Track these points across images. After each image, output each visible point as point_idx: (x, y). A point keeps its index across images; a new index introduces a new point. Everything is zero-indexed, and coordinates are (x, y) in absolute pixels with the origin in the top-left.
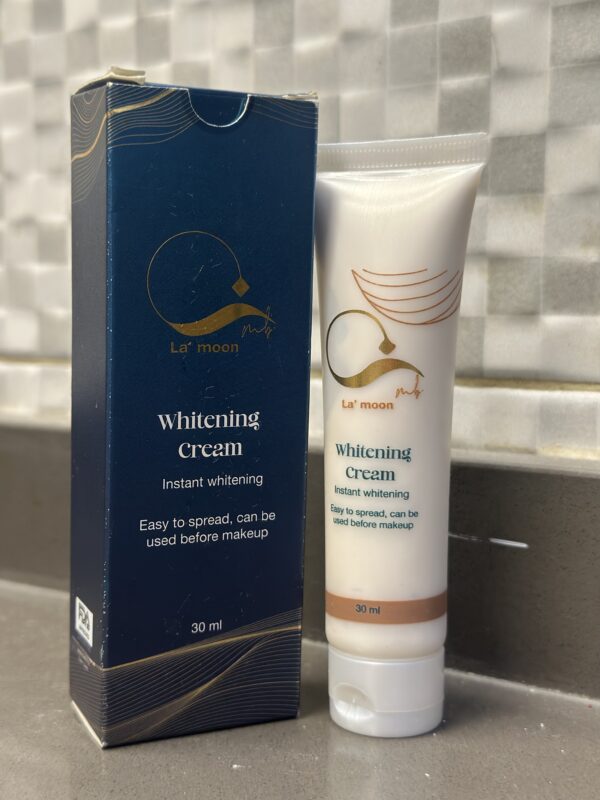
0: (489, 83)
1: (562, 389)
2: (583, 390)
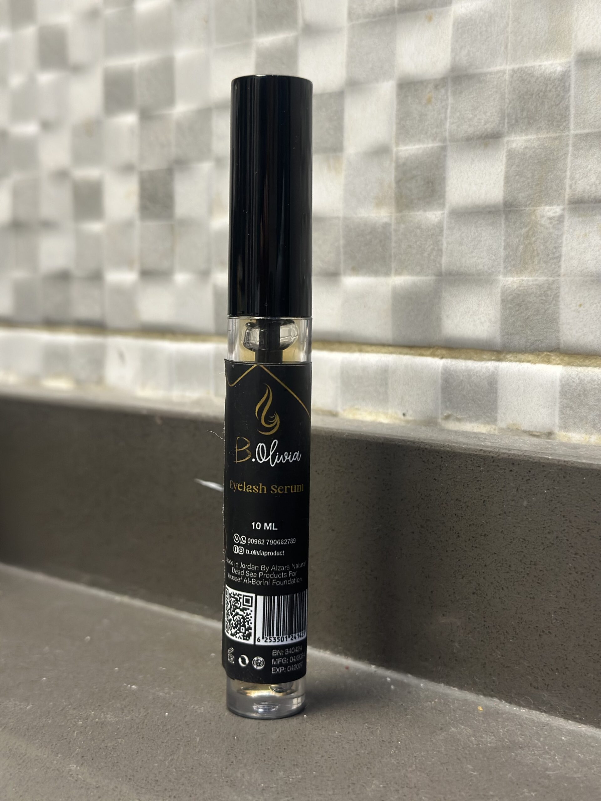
0: (296, 40)
1: (361, 351)
2: (378, 352)
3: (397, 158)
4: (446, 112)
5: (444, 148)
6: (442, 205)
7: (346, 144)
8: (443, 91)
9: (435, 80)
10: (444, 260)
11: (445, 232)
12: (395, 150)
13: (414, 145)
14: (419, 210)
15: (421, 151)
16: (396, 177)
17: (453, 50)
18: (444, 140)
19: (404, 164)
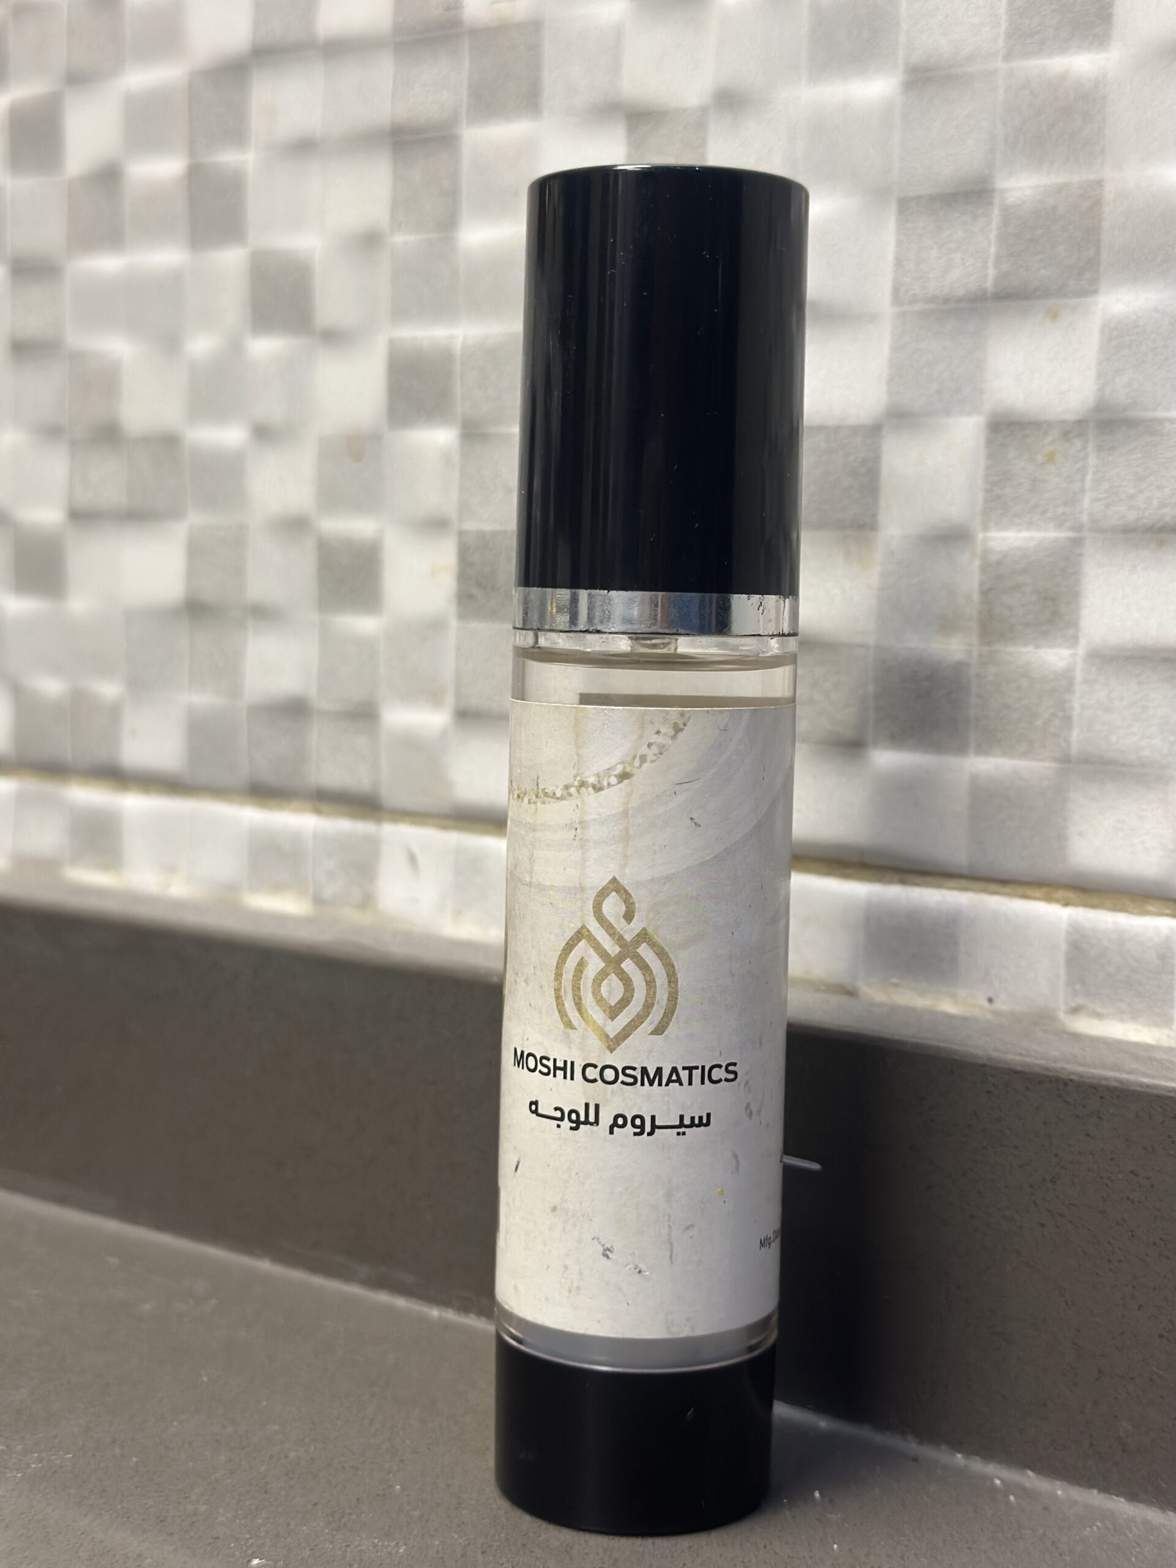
1: (903, 882)
2: (939, 886)
3: (986, 552)
4: (1083, 480)
5: (1077, 542)
6: (1073, 641)
7: (883, 518)
8: (1078, 443)
9: (1063, 422)
10: (1076, 736)
11: (1079, 688)
12: (980, 536)
13: (1019, 531)
14: (1026, 644)
15: (1033, 544)
16: (982, 584)
17: (1100, 375)
18: (1079, 528)
19: (999, 563)
